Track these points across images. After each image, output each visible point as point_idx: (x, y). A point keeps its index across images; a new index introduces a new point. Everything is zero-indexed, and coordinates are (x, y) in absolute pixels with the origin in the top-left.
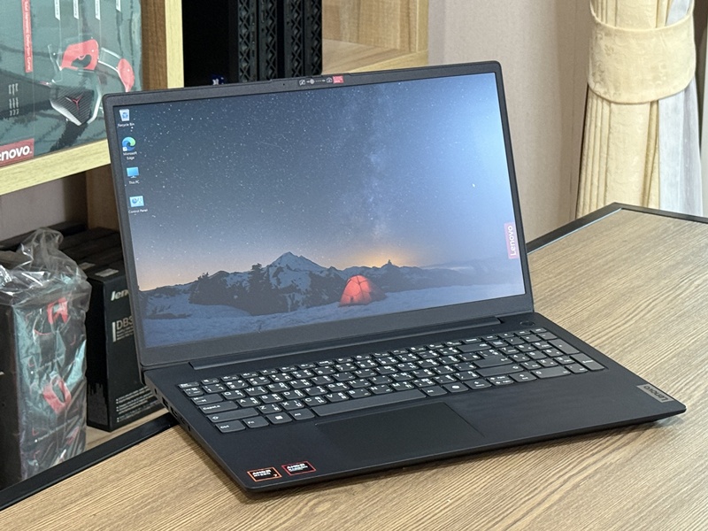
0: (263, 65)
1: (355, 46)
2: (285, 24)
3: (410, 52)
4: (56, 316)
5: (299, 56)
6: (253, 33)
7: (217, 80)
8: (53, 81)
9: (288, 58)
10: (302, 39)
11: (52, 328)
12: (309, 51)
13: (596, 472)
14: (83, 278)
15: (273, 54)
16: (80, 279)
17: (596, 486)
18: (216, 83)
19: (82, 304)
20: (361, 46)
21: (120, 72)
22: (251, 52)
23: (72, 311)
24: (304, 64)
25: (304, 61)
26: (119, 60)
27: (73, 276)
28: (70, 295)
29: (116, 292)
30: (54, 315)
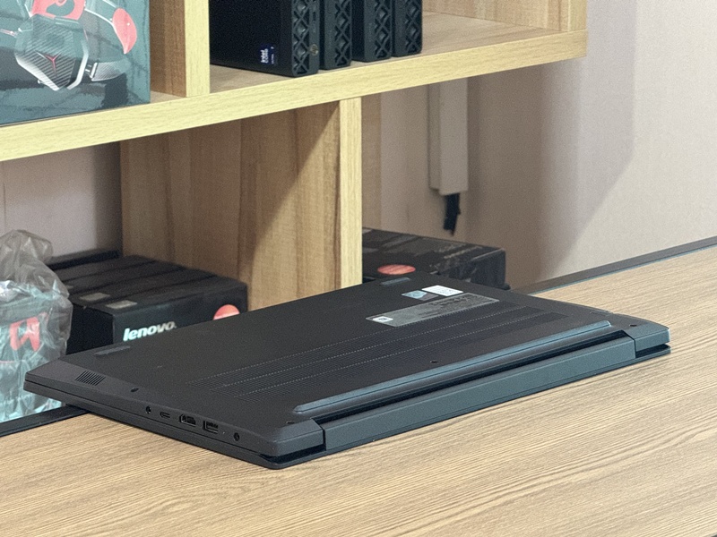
0: (330, 33)
3: (560, 31)
4: (23, 341)
5: (387, 25)
7: (267, 50)
8: (19, 30)
9: (369, 27)
11: (15, 355)
12: (401, 23)
13: (544, 490)
14: (61, 294)
15: (347, 20)
16: (58, 296)
17: (534, 504)
18: (264, 54)
19: (62, 328)
20: (499, 24)
21: (116, 25)
22: (311, 14)
23: (47, 336)
24: (394, 36)
25: (393, 33)
26: (115, 10)
27: (48, 291)
28: (44, 315)
29: (131, 330)
30: (20, 339)
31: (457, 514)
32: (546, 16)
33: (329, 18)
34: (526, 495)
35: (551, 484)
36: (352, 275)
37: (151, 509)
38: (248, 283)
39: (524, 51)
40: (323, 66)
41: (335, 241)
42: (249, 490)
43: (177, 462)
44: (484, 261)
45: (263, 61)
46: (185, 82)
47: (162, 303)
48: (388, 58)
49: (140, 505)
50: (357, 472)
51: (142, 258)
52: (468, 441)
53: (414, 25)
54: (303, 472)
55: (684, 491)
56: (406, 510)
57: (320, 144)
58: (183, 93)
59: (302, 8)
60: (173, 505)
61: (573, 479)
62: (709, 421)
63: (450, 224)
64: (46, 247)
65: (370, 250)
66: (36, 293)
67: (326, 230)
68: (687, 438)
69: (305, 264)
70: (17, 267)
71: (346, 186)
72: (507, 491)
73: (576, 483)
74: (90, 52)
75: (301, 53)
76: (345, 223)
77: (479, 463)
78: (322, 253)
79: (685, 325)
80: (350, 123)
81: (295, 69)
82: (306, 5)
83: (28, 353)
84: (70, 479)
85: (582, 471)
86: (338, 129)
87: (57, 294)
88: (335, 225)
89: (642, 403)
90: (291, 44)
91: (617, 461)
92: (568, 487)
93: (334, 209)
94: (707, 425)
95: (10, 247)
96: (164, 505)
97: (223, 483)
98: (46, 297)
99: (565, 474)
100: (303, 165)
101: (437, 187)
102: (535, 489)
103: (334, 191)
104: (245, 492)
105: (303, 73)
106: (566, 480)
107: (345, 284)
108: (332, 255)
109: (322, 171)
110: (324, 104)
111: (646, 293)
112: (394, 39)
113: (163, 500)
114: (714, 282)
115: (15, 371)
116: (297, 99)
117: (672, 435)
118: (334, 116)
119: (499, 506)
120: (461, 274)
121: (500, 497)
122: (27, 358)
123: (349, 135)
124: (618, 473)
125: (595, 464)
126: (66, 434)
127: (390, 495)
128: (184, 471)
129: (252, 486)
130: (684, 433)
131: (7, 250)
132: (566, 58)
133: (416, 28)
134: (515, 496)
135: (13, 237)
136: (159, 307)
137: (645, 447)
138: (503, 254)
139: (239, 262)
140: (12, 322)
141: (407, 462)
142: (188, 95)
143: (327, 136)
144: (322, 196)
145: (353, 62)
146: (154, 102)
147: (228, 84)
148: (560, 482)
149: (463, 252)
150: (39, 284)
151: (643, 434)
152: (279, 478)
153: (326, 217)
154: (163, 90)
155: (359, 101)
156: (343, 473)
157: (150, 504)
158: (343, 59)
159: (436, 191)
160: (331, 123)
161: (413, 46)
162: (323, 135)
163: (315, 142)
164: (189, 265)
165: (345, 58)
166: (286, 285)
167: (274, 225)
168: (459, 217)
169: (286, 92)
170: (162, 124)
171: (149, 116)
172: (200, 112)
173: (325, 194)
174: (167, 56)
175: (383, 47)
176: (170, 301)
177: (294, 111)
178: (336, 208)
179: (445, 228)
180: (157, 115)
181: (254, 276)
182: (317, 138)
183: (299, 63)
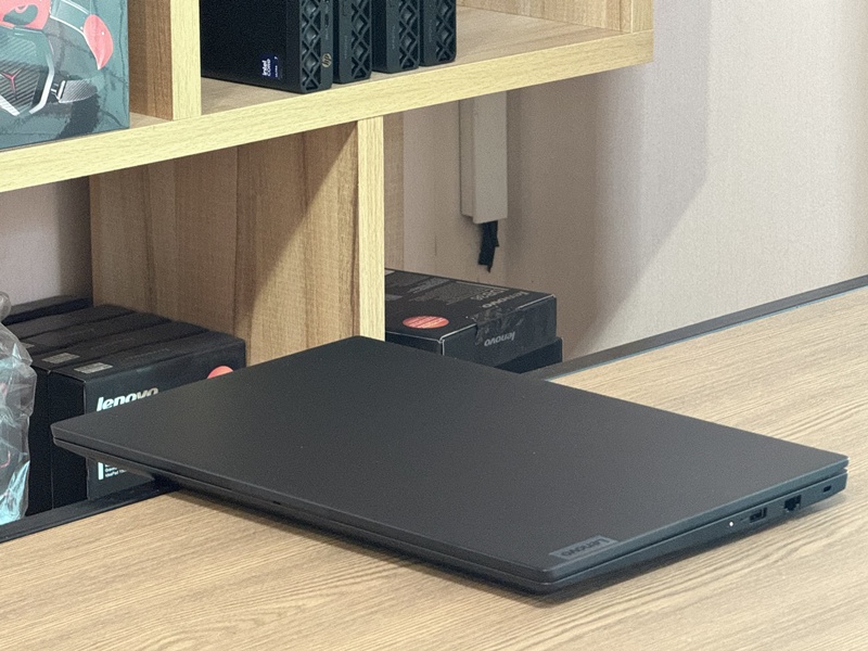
0: (346, 40)
1: (535, 22)
3: (621, 32)
5: (414, 27)
7: (269, 61)
9: (393, 31)
10: (417, 2)
12: (431, 24)
13: (620, 621)
14: (23, 361)
15: (365, 23)
16: (19, 364)
17: (607, 639)
18: (266, 65)
19: (24, 402)
20: (547, 22)
22: (323, 17)
23: (6, 413)
24: (422, 41)
25: (422, 38)
26: (86, 16)
27: (7, 356)
28: (2, 387)
29: (105, 400)
32: (604, 14)
33: (345, 22)
34: (598, 629)
35: (627, 614)
36: (373, 325)
37: (145, 648)
38: (246, 340)
39: (578, 57)
40: (338, 78)
41: (352, 291)
42: (264, 624)
43: (175, 587)
44: (532, 310)
45: (265, 74)
46: (172, 104)
47: (141, 366)
48: (415, 68)
49: (131, 643)
50: (393, 599)
53: (446, 28)
54: (328, 599)
55: (788, 621)
57: (334, 173)
58: (169, 116)
59: (311, 10)
60: (172, 643)
61: (654, 607)
62: (814, 531)
63: (486, 259)
64: (2, 302)
65: (394, 297)
67: (341, 278)
68: (791, 552)
69: (315, 317)
71: (366, 225)
73: (657, 612)
75: (311, 64)
76: (364, 268)
78: (337, 304)
79: (782, 405)
80: (370, 148)
81: (304, 84)
82: (317, 7)
84: (46, 610)
85: (664, 596)
86: (356, 155)
87: (18, 362)
88: (353, 272)
90: (299, 52)
91: (705, 584)
92: (648, 617)
93: (351, 252)
94: (813, 535)
96: (161, 643)
97: (232, 614)
98: (4, 365)
99: (643, 600)
100: (313, 197)
101: (470, 215)
102: (609, 620)
103: (351, 230)
104: (259, 626)
105: (313, 88)
106: (646, 609)
108: (349, 307)
109: (336, 206)
110: (339, 125)
111: (733, 364)
112: (422, 44)
113: (159, 637)
116: (305, 120)
117: (770, 549)
118: (350, 140)
119: (566, 642)
120: (504, 326)
121: (567, 631)
123: (368, 162)
124: (707, 598)
125: (679, 587)
126: (38, 551)
127: (435, 628)
128: (184, 598)
129: (267, 618)
130: (785, 546)
132: (627, 64)
133: (448, 31)
134: (586, 629)
136: (139, 370)
137: (739, 565)
138: (554, 301)
139: (235, 311)
142: (175, 118)
143: (343, 164)
144: (336, 236)
145: (373, 74)
146: (134, 126)
147: (223, 102)
148: (638, 610)
149: (505, 299)
152: (299, 607)
153: (341, 261)
154: (144, 111)
155: (380, 121)
156: (377, 600)
157: (143, 642)
158: (361, 70)
159: (469, 219)
160: (347, 148)
161: (446, 53)
162: (336, 163)
163: (328, 170)
164: (175, 317)
165: (364, 69)
166: (293, 343)
167: (278, 270)
168: (497, 249)
169: (293, 111)
170: (143, 153)
171: (128, 144)
172: (190, 138)
173: (339, 234)
174: (150, 70)
175: (409, 55)
176: (154, 363)
177: (303, 134)
178: (354, 251)
179: (481, 262)
180: (138, 142)
181: (254, 331)
182: (329, 165)
183: (308, 76)
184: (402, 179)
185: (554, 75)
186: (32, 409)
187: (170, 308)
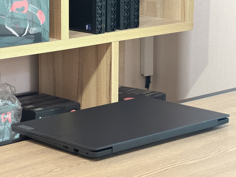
0: (109, 20)
2: (121, 3)
3: (185, 21)
4: (6, 120)
5: (128, 18)
6: (104, 5)
8: (6, 16)
9: (122, 18)
10: (129, 11)
11: (3, 124)
12: (132, 17)
15: (114, 16)
16: (18, 105)
17: (175, 170)
18: (87, 26)
19: (19, 116)
20: (164, 19)
21: (38, 16)
22: (103, 14)
23: (14, 118)
24: (130, 21)
26: (38, 10)
27: (14, 103)
28: (13, 111)
30: (5, 119)
31: (149, 173)
32: (180, 17)
33: (109, 15)
34: (172, 168)
35: (181, 164)
36: (115, 99)
37: (47, 170)
38: (80, 103)
39: (173, 28)
40: (106, 31)
42: (80, 165)
43: (56, 156)
44: (159, 97)
45: (87, 29)
46: (61, 35)
47: (52, 109)
48: (128, 29)
49: (44, 169)
51: (46, 94)
52: (154, 150)
55: (225, 167)
56: (132, 171)
57: (105, 57)
58: (60, 39)
59: (100, 11)
60: (54, 169)
61: (188, 163)
63: (147, 86)
64: (14, 89)
65: (121, 93)
66: (10, 104)
67: (106, 86)
68: (227, 150)
69: (99, 97)
70: (4, 95)
72: (166, 166)
74: (29, 24)
75: (99, 26)
76: (113, 83)
77: (157, 157)
78: (105, 93)
80: (115, 49)
81: (97, 31)
83: (7, 124)
84: (20, 160)
85: (191, 160)
86: (111, 52)
87: (17, 104)
89: (211, 139)
90: (96, 23)
91: (203, 157)
92: (187, 165)
93: (109, 78)
94: (233, 146)
95: (2, 89)
96: (52, 169)
97: (71, 162)
98: (14, 105)
99: (185, 161)
100: (99, 63)
102: (176, 166)
103: (109, 72)
105: (100, 33)
106: (186, 163)
107: (113, 102)
108: (109, 93)
109: (106, 66)
110: (107, 43)
111: (213, 105)
114: (235, 102)
115: (3, 129)
116: (97, 41)
117: (221, 149)
118: (109, 47)
119: (164, 171)
121: (164, 168)
122: (7, 126)
123: (115, 54)
125: (196, 158)
126: (19, 146)
127: (127, 167)
128: (59, 158)
129: (81, 163)
130: (225, 149)
131: (1, 90)
132: (186, 30)
133: (137, 19)
134: (168, 168)
135: (3, 85)
136: (51, 110)
137: (212, 153)
138: (165, 95)
139: (77, 95)
140: (2, 113)
141: (133, 157)
142: (61, 39)
143: (108, 54)
144: (105, 74)
145: (116, 30)
146: (50, 41)
147: (75, 36)
148: (184, 163)
149: (152, 94)
150: (11, 101)
151: (212, 149)
153: (107, 81)
154: (53, 38)
155: (118, 43)
157: (47, 168)
158: (113, 28)
159: (143, 75)
160: (109, 50)
161: (136, 25)
162: (106, 54)
163: (103, 56)
164: (61, 97)
165: (114, 28)
166: (93, 104)
167: (89, 83)
168: (150, 83)
169: (94, 39)
170: (53, 48)
171: (48, 46)
172: (65, 45)
173: (106, 73)
174: (55, 26)
175: (126, 25)
176: (55, 108)
177: (97, 45)
178: (110, 78)
179: (146, 87)
180: (51, 45)
181: (83, 100)
182: (104, 55)
183: (98, 29)
184: (124, 63)
185: (166, 32)
186: (21, 118)
187: (60, 95)
